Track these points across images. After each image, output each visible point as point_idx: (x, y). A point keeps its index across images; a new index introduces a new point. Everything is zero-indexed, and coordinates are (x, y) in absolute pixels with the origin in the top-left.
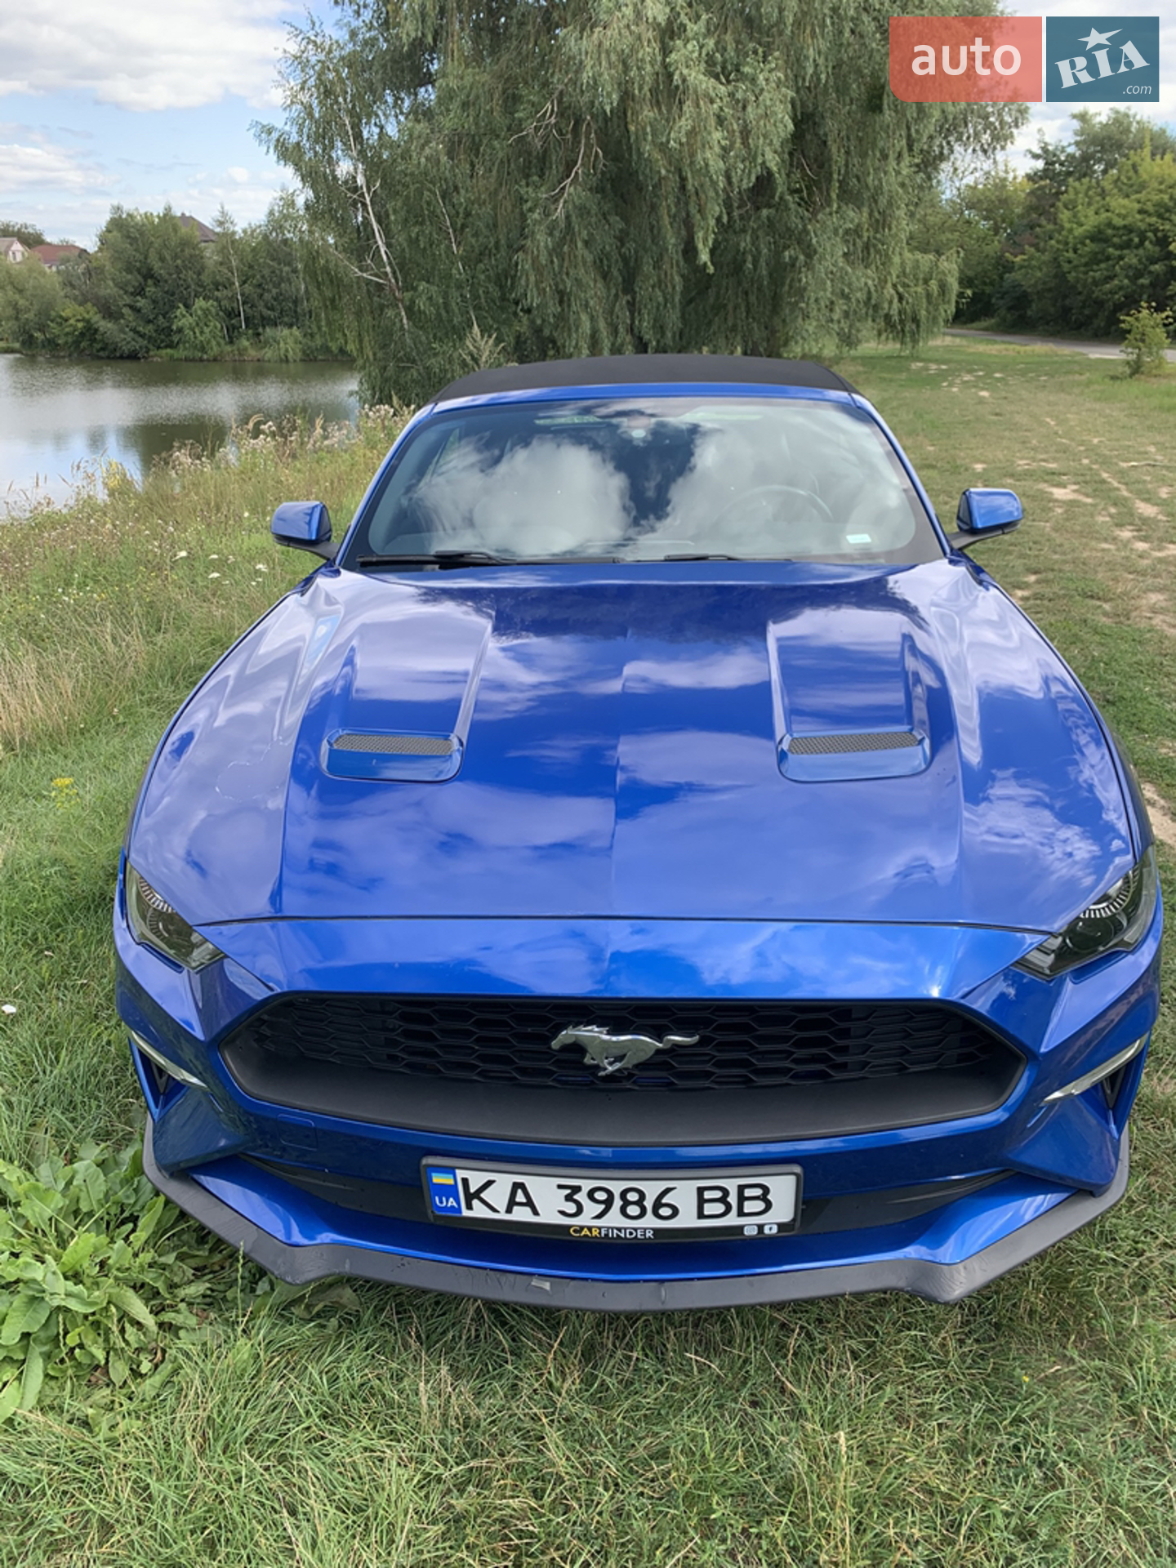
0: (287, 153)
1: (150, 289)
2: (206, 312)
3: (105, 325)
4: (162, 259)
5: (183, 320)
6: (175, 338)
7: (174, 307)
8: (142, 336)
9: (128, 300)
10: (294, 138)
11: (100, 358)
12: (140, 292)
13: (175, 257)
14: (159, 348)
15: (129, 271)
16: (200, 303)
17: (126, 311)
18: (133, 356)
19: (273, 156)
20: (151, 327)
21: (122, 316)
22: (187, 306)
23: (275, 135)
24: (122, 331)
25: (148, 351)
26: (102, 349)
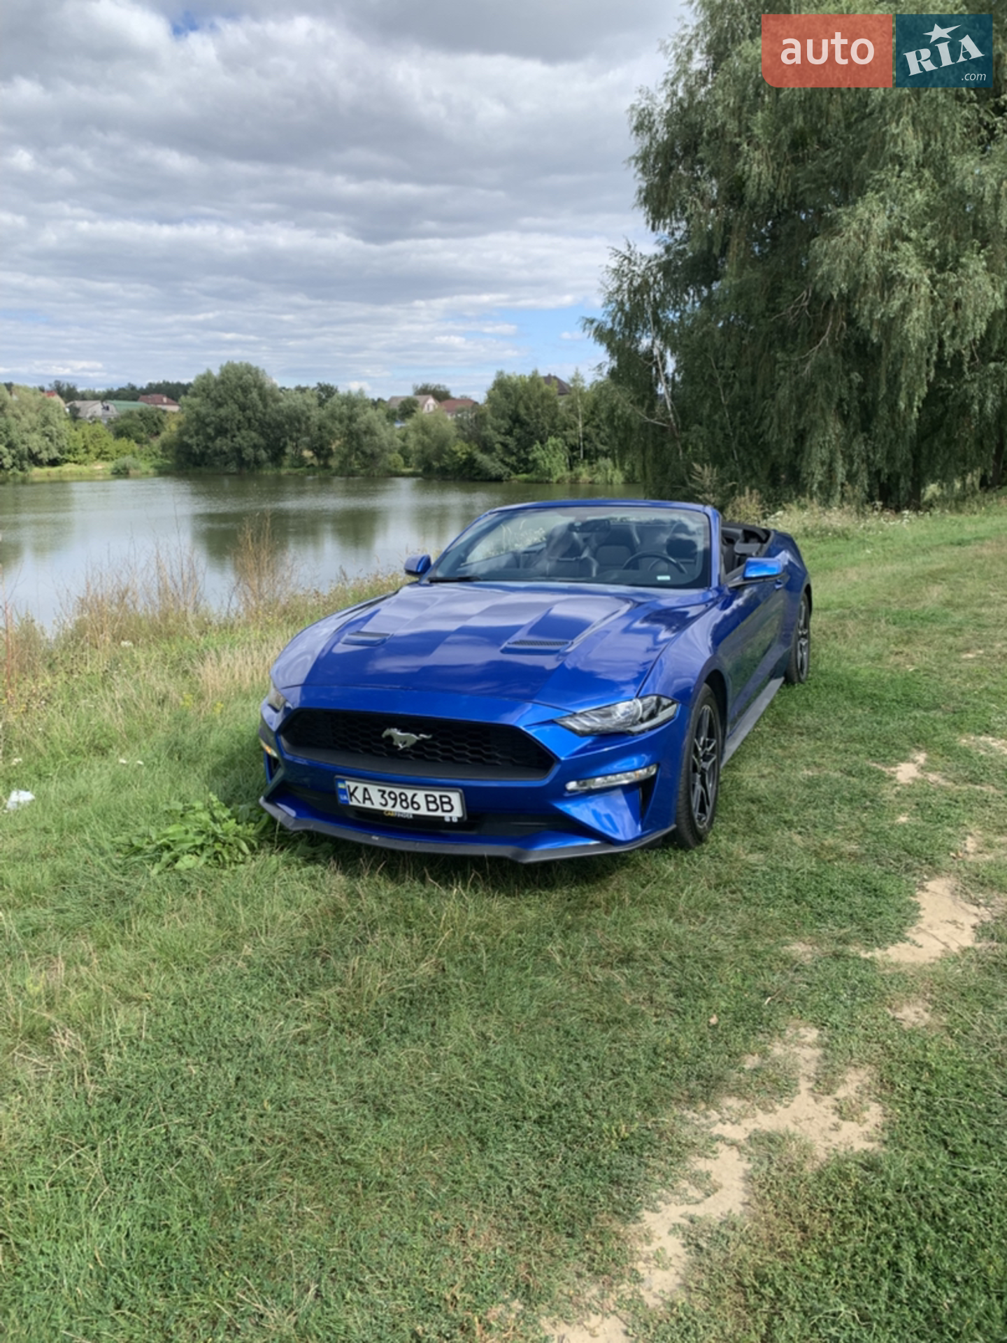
0: (603, 335)
1: (517, 431)
2: (555, 447)
3: (481, 457)
4: (527, 408)
5: (537, 452)
6: (530, 466)
7: (531, 443)
8: (507, 464)
9: (500, 438)
10: (609, 325)
11: (475, 480)
12: (509, 432)
13: (536, 407)
14: (517, 473)
15: (503, 418)
16: (552, 440)
17: (498, 446)
18: (498, 479)
19: (592, 339)
20: (514, 458)
21: (493, 450)
22: (542, 443)
23: (595, 324)
24: (493, 460)
25: (510, 475)
26: (478, 474)
